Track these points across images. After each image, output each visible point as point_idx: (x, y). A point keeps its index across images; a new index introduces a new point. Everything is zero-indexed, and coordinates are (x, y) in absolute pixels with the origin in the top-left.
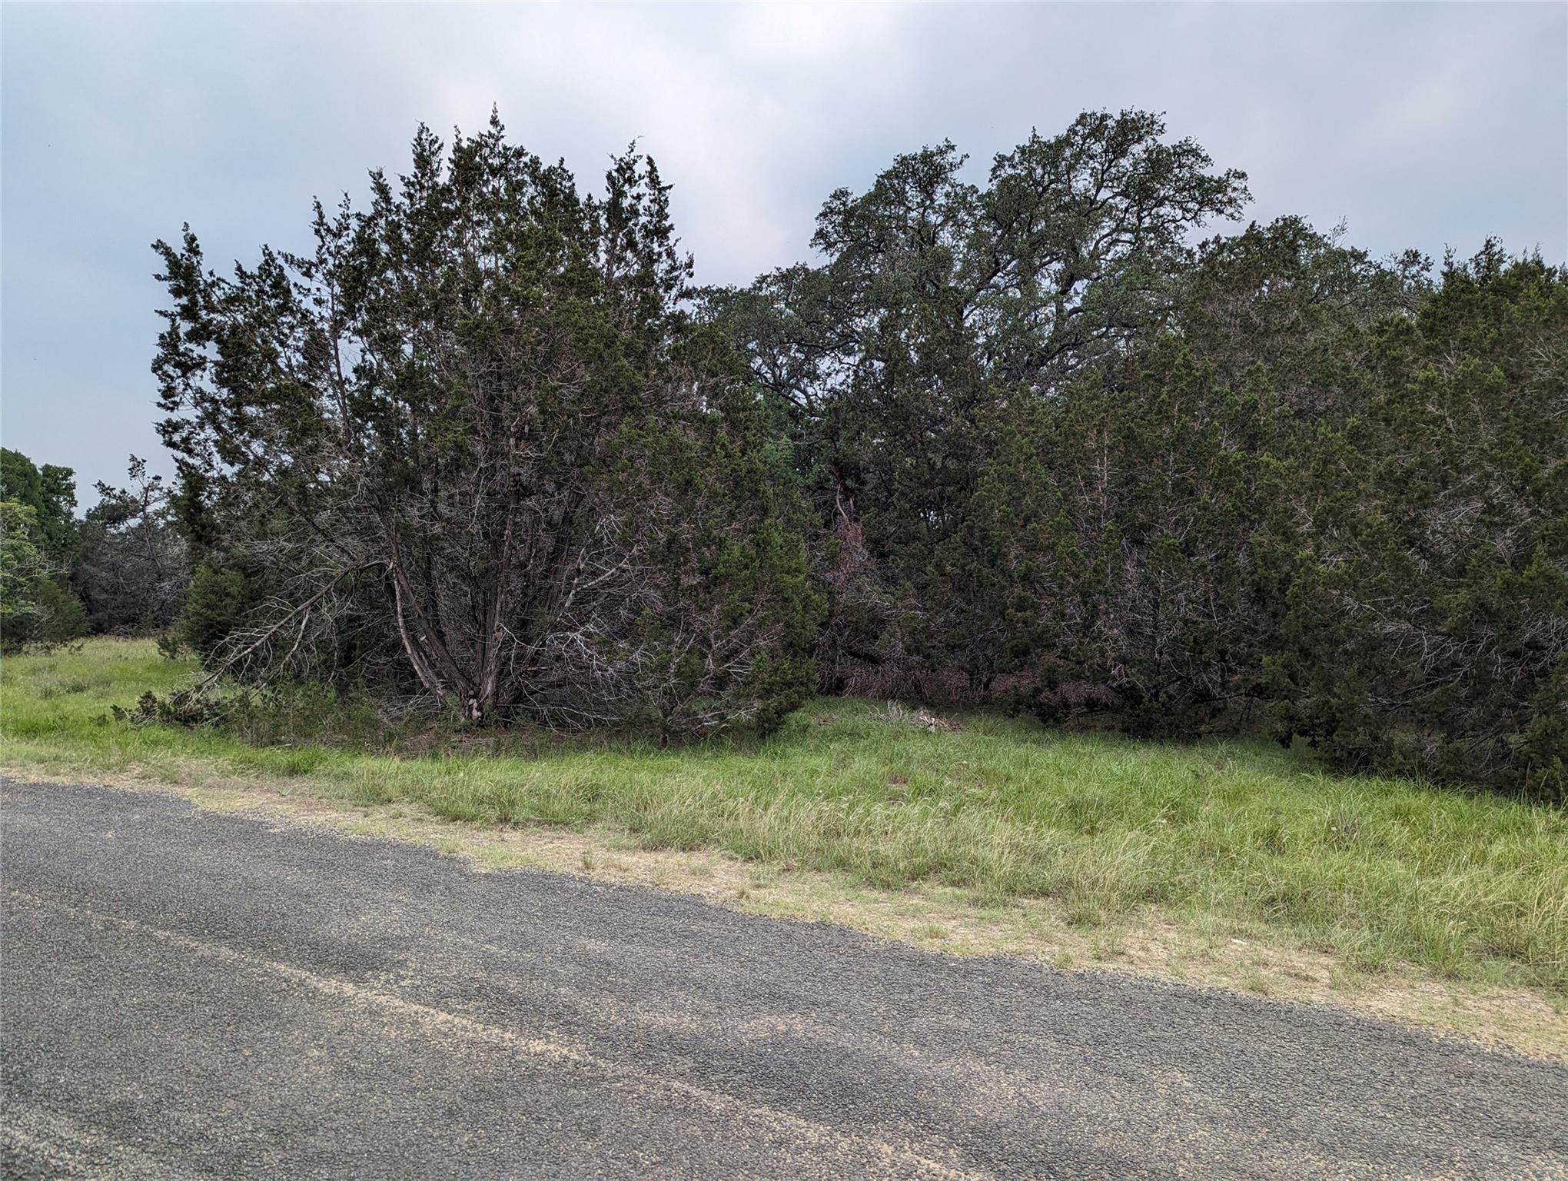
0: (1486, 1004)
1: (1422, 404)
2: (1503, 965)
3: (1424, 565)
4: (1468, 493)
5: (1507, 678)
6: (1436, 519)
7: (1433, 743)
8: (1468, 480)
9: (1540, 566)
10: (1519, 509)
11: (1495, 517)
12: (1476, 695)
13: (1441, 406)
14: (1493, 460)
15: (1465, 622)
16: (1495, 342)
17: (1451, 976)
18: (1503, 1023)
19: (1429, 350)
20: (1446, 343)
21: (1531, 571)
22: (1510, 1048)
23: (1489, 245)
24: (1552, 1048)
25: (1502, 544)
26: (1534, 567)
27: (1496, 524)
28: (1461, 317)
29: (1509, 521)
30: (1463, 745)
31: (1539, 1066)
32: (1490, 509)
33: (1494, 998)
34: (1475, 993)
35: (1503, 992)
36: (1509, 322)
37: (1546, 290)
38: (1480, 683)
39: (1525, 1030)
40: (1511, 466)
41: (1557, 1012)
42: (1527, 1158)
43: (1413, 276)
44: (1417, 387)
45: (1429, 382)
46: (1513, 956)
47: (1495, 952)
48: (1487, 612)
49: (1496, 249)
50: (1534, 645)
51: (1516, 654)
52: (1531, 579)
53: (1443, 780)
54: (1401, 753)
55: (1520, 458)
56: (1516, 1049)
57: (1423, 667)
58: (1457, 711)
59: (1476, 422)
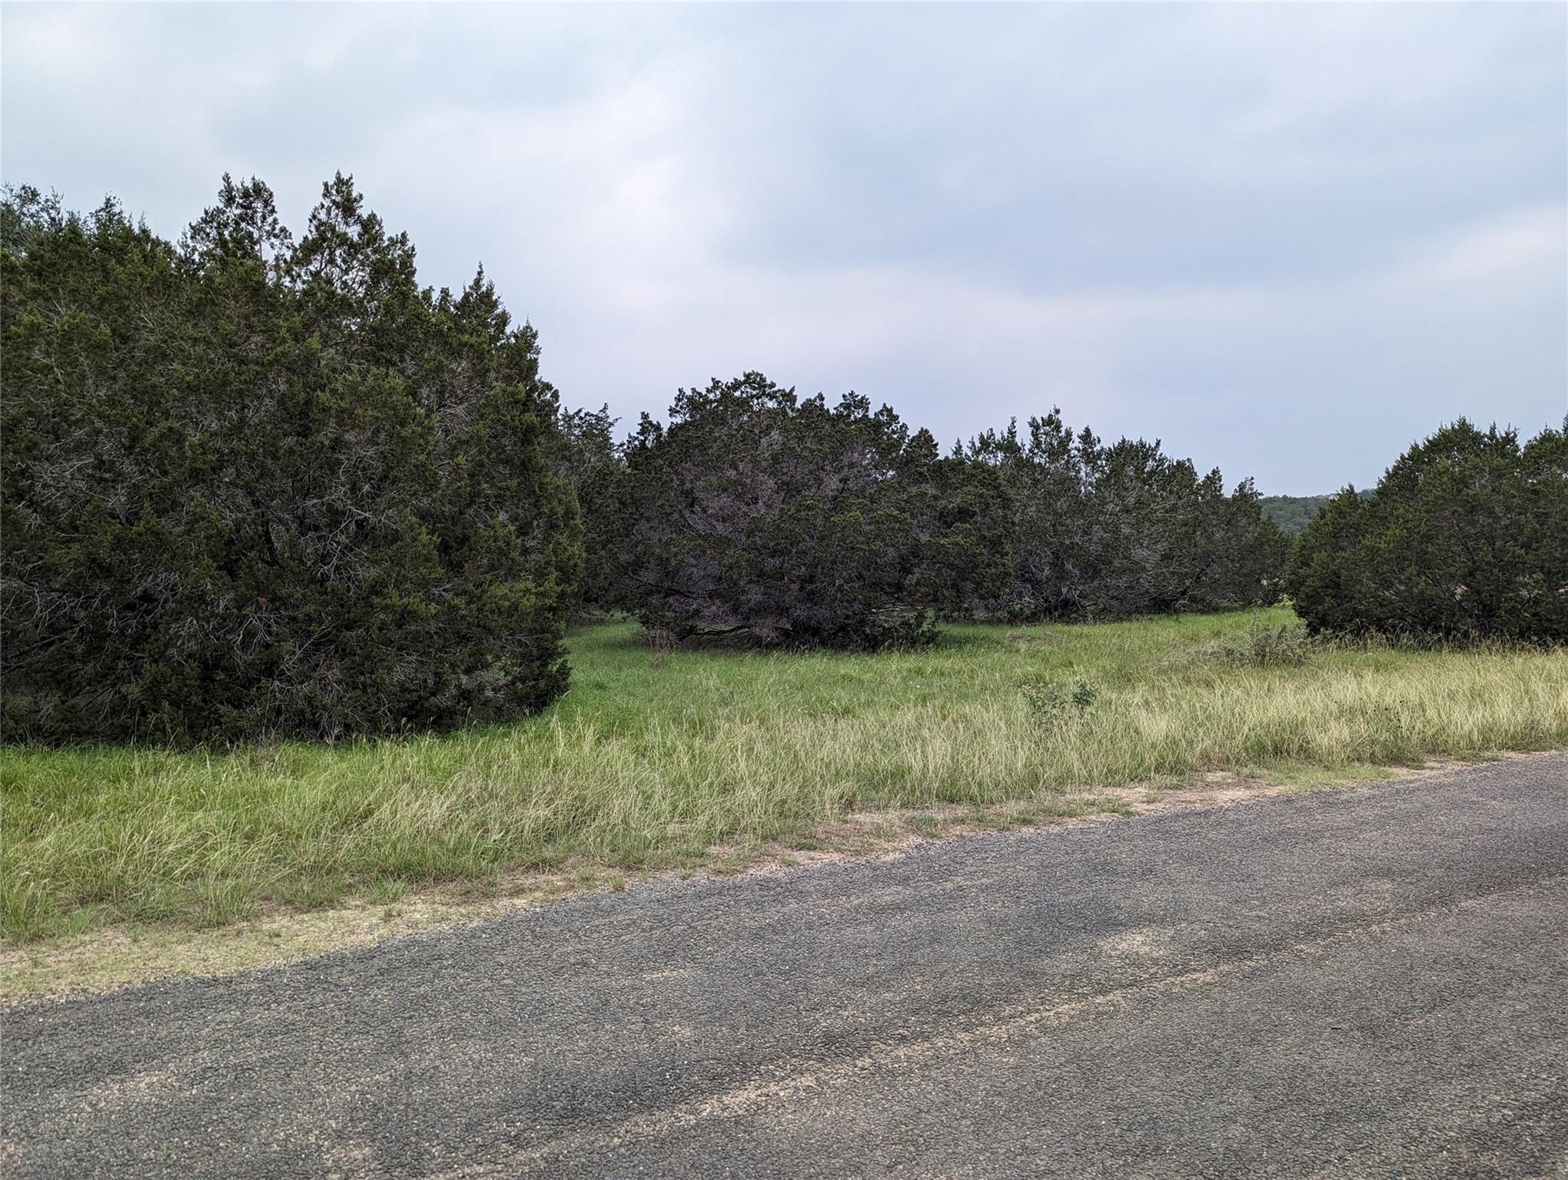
0: (67, 956)
1: (29, 350)
2: (91, 911)
3: (35, 520)
4: (79, 448)
5: (122, 631)
6: (46, 472)
7: (49, 705)
8: (78, 434)
9: (148, 522)
10: (128, 467)
11: (104, 474)
12: (93, 650)
13: (48, 354)
14: (100, 416)
15: (78, 577)
16: (103, 300)
17: (36, 938)
18: (82, 968)
19: (36, 294)
20: (55, 291)
21: (140, 527)
22: (84, 991)
23: (109, 204)
24: (124, 978)
25: (118, 500)
26: (143, 522)
27: (106, 480)
28: (70, 267)
29: (120, 477)
30: (80, 701)
31: (112, 998)
32: (100, 464)
33: (76, 947)
34: (57, 947)
35: (87, 938)
36: (116, 282)
37: (148, 259)
38: (96, 639)
39: (103, 968)
40: (118, 424)
41: (135, 941)
42: (85, 1093)
43: (32, 216)
44: (21, 330)
45: (34, 328)
46: (102, 900)
47: (83, 902)
48: (100, 566)
49: (116, 210)
50: (147, 597)
51: (130, 607)
52: (140, 534)
53: (58, 739)
54: (12, 717)
55: (128, 418)
56: (91, 990)
57: (37, 626)
58: (74, 667)
59: (83, 377)
